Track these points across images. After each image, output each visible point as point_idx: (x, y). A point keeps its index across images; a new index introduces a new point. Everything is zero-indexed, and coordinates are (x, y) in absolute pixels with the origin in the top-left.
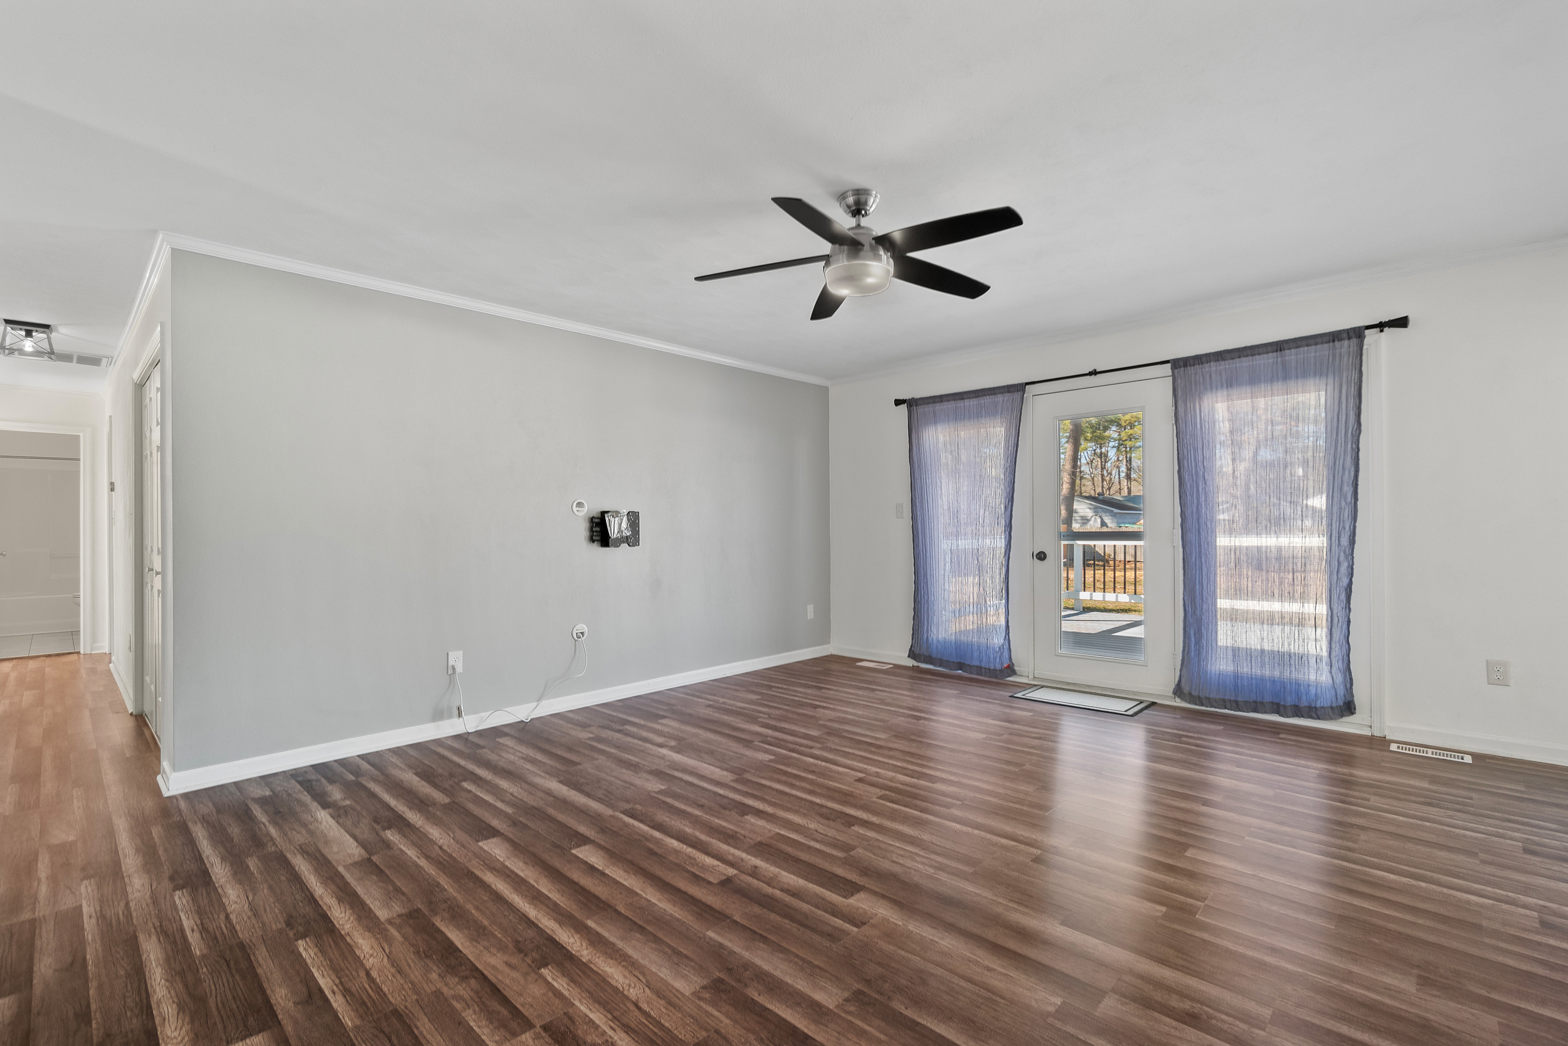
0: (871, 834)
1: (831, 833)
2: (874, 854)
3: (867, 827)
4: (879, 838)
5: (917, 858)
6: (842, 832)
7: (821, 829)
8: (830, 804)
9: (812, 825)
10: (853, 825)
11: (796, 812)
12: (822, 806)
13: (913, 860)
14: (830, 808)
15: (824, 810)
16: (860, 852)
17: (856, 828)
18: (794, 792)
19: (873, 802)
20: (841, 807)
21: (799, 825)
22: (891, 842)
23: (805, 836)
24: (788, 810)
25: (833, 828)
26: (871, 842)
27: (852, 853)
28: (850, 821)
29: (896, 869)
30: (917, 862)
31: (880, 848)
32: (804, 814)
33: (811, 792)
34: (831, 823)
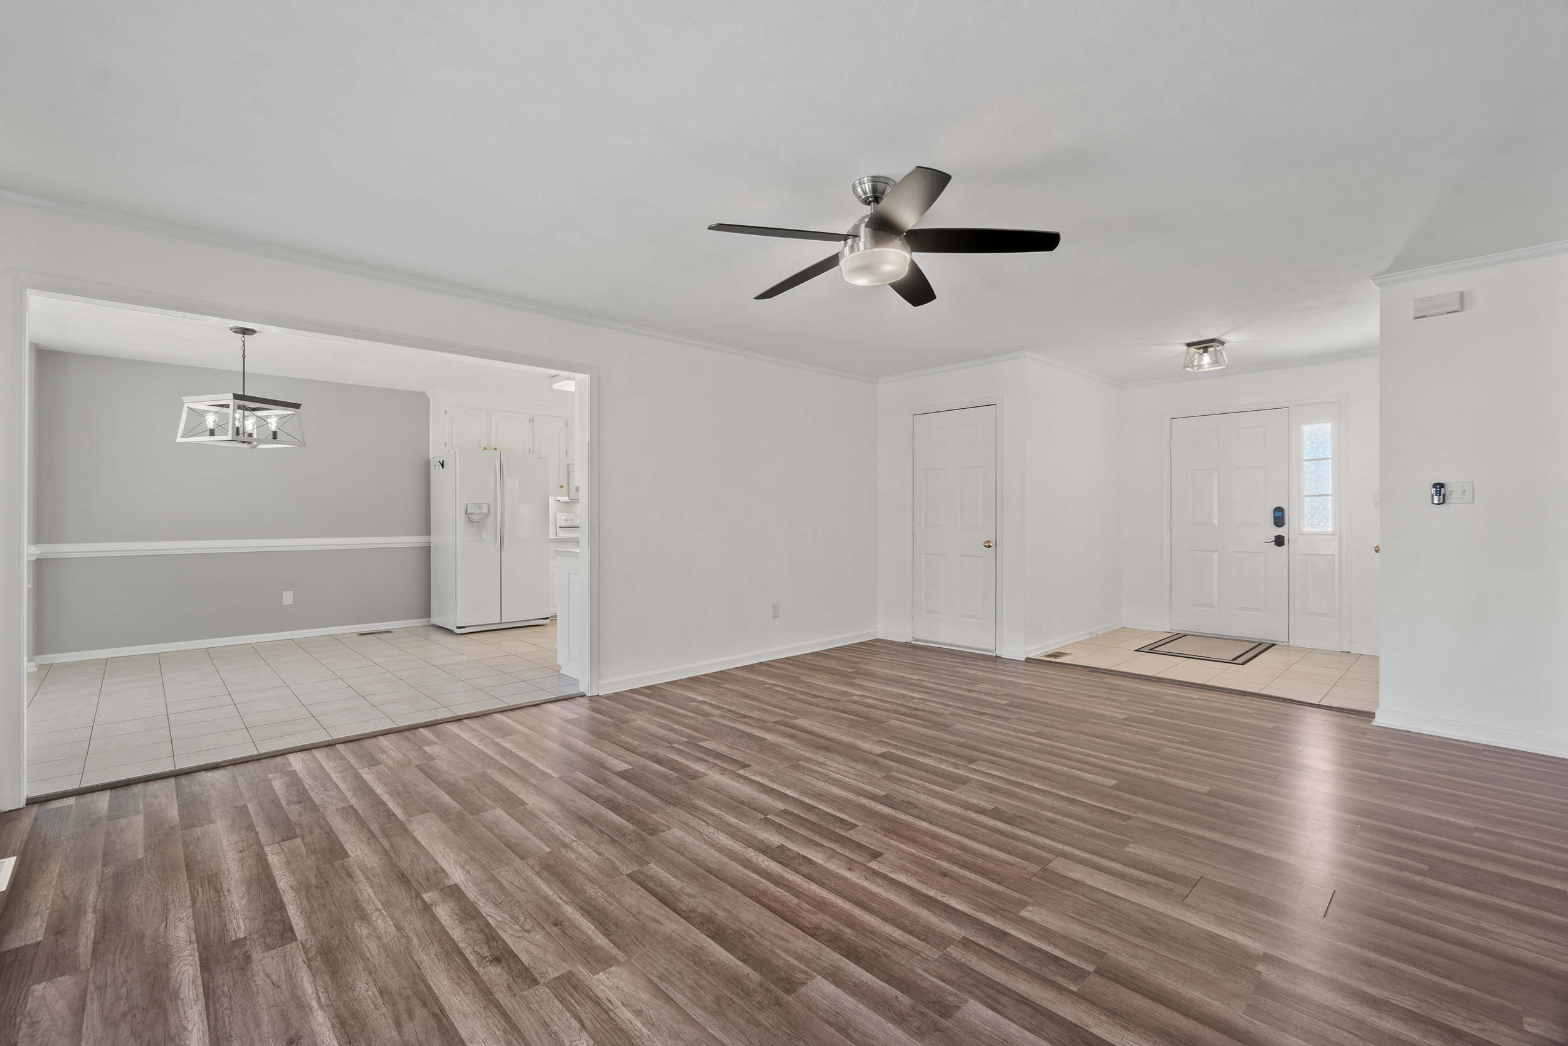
0: (868, 788)
1: (904, 790)
2: (867, 773)
3: (871, 793)
4: (862, 784)
5: (835, 770)
6: (895, 791)
7: (914, 794)
8: (909, 819)
9: (922, 797)
10: (884, 796)
11: (943, 811)
12: (919, 818)
13: (839, 769)
14: (908, 814)
15: (915, 812)
16: (879, 775)
17: (882, 793)
18: (957, 837)
19: (862, 821)
20: (898, 815)
21: (936, 798)
22: (853, 781)
23: (926, 787)
24: (953, 814)
25: (903, 794)
26: (869, 781)
27: (885, 774)
28: (887, 800)
29: (853, 764)
30: (836, 768)
31: (862, 777)
32: (935, 809)
33: (935, 836)
34: (906, 799)
